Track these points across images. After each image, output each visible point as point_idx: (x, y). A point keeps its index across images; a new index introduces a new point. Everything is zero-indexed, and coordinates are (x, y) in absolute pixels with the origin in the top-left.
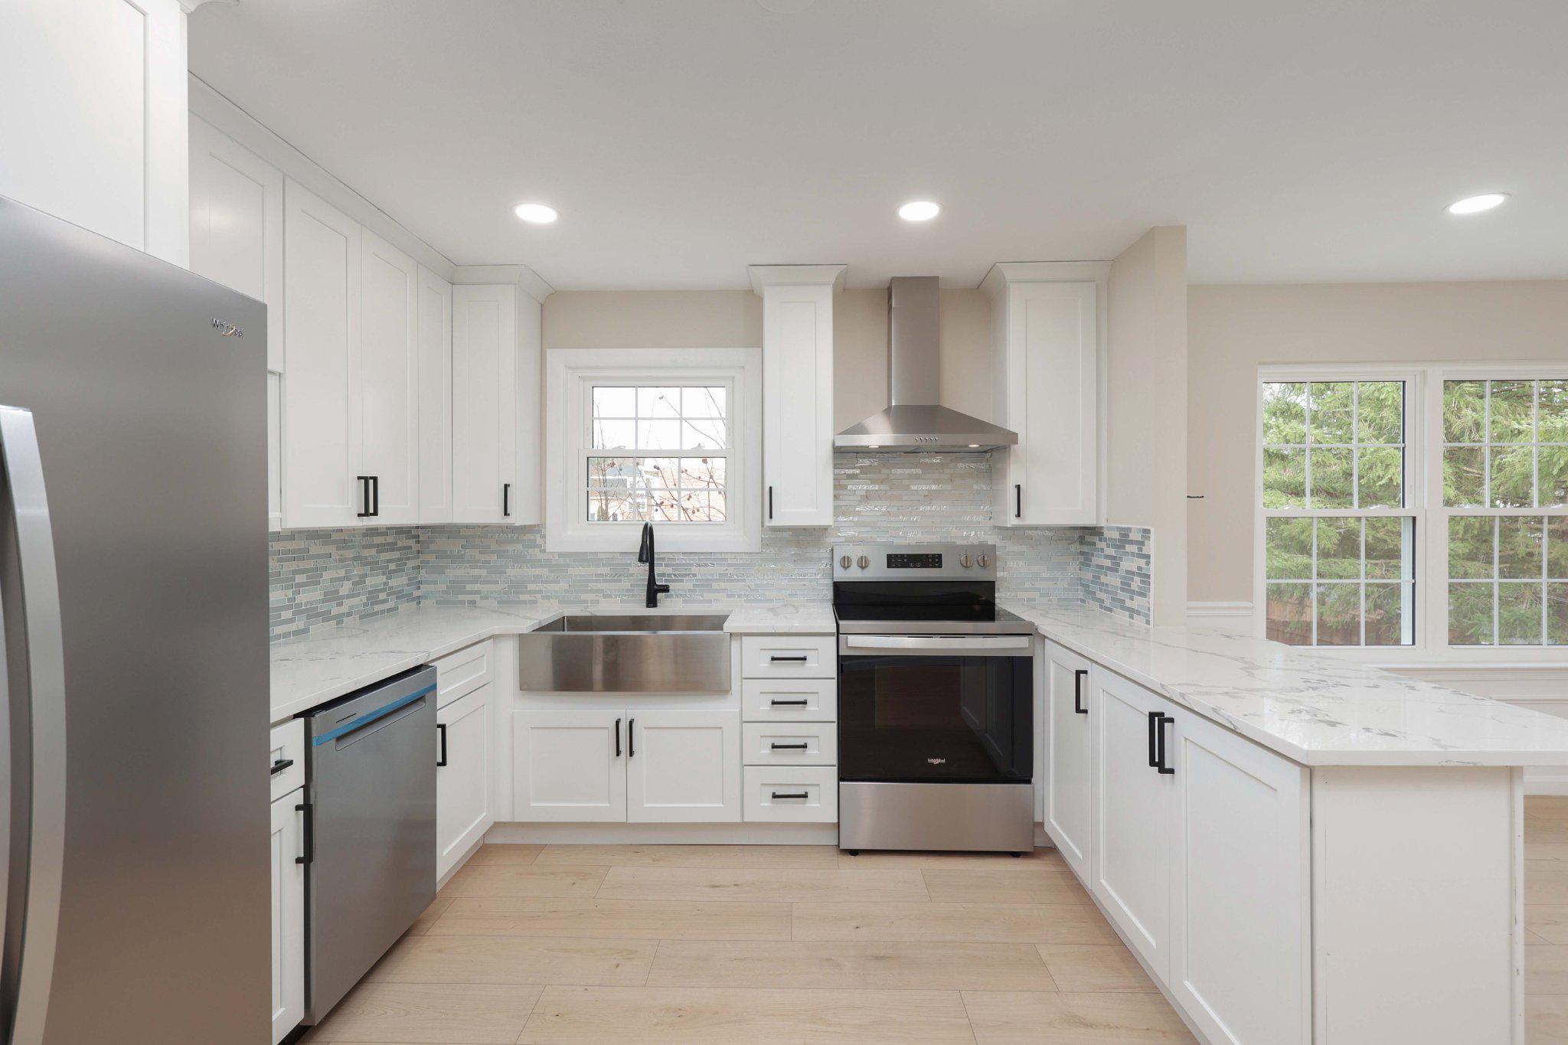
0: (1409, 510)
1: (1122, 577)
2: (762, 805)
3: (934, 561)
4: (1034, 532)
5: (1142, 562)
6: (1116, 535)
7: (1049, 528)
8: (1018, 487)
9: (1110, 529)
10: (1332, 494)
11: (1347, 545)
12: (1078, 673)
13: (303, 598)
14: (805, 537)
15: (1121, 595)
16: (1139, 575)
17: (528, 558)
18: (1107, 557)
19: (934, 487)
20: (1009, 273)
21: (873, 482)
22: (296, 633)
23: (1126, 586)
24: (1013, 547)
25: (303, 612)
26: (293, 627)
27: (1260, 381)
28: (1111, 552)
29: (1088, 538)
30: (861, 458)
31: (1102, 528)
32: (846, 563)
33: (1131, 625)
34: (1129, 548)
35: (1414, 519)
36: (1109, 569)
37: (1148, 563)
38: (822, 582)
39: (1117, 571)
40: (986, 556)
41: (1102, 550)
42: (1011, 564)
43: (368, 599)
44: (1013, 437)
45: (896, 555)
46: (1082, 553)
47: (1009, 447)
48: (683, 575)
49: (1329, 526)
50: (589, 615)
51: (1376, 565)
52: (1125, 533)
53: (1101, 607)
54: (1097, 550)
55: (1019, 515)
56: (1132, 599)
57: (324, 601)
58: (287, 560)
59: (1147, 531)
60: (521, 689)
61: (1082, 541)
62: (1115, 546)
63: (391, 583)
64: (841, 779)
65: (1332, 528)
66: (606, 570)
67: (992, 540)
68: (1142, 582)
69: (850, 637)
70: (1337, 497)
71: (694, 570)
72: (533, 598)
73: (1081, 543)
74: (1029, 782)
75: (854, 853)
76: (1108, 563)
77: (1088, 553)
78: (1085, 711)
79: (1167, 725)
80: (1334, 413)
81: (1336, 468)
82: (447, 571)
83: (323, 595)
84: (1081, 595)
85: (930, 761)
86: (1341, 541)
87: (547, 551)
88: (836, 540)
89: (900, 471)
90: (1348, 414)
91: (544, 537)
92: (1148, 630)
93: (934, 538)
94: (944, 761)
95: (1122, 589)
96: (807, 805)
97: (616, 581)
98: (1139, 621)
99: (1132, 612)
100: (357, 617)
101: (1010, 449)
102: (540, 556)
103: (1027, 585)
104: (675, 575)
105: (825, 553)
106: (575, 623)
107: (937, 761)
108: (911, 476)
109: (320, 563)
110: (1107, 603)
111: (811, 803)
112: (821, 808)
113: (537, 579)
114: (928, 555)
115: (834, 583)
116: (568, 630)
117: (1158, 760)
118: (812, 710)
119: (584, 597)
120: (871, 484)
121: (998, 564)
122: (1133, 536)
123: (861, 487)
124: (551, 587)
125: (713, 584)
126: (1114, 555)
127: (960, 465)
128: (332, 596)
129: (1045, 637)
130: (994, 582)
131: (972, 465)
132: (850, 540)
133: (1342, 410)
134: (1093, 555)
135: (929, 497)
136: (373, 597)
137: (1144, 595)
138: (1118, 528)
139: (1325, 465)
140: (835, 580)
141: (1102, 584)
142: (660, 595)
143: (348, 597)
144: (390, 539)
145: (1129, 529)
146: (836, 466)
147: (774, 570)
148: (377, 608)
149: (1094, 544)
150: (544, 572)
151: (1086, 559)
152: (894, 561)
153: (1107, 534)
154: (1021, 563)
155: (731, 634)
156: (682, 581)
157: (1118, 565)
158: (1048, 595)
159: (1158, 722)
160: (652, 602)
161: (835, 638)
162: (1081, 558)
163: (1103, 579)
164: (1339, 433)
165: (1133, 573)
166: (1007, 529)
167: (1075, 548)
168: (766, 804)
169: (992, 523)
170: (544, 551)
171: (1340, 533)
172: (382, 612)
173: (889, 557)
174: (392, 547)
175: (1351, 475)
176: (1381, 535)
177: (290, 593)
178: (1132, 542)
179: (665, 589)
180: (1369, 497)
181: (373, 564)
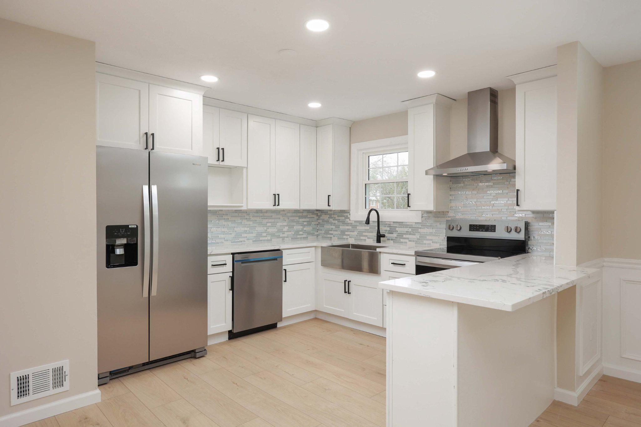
3: (492, 228)
13: (270, 230)
17: (346, 222)
19: (499, 192)
22: (268, 240)
25: (270, 234)
26: (266, 238)
32: (450, 228)
43: (294, 233)
45: (474, 225)
48: (393, 231)
57: (277, 232)
58: (265, 219)
60: (321, 266)
63: (305, 229)
71: (397, 229)
72: (347, 237)
82: (325, 226)
83: (277, 230)
89: (483, 184)
91: (350, 214)
100: (290, 238)
102: (349, 222)
108: (487, 186)
109: (276, 221)
113: (348, 230)
114: (489, 225)
120: (469, 191)
123: (465, 192)
124: (352, 233)
125: (404, 235)
128: (280, 231)
135: (496, 197)
136: (297, 232)
140: (447, 236)
142: (381, 238)
143: (287, 232)
144: (305, 214)
148: (298, 236)
150: (350, 227)
152: (473, 228)
155: (379, 252)
156: (391, 233)
160: (379, 241)
161: (415, 257)
170: (350, 220)
172: (301, 238)
173: (470, 226)
174: (305, 217)
177: (265, 228)
179: (384, 236)
181: (298, 222)
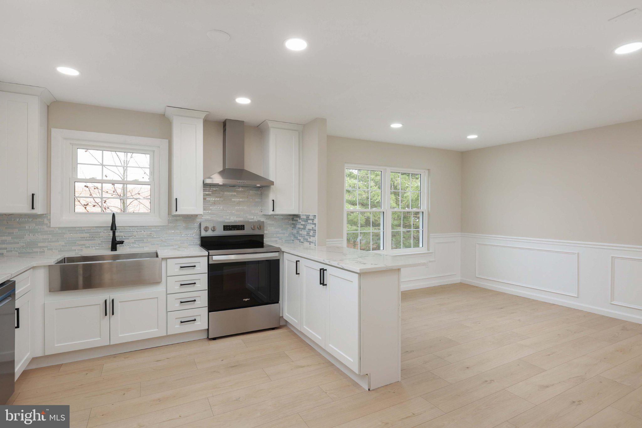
0: (382, 210)
1: (307, 231)
2: (176, 327)
3: (241, 227)
4: (277, 216)
5: (313, 226)
6: (305, 217)
7: (282, 215)
8: (273, 201)
9: (302, 215)
10: (363, 205)
11: (367, 223)
12: (297, 261)
14: (189, 218)
15: (307, 237)
16: (313, 230)
17: (39, 230)
18: (302, 225)
19: (241, 200)
20: (270, 124)
21: (217, 197)
23: (308, 234)
24: (269, 222)
27: (345, 168)
28: (303, 223)
29: (295, 219)
30: (212, 188)
31: (300, 215)
32: (206, 229)
33: (310, 246)
34: (309, 221)
35: (384, 212)
36: (302, 229)
37: (315, 226)
38: (195, 237)
39: (305, 229)
40: (261, 225)
41: (300, 222)
42: (269, 228)
44: (272, 183)
45: (227, 226)
46: (293, 224)
47: (270, 186)
48: (129, 236)
49: (362, 216)
50: (80, 256)
51: (375, 229)
52: (308, 217)
53: (299, 242)
54: (298, 222)
55: (273, 210)
56: (310, 238)
59: (315, 216)
60: (50, 291)
61: (293, 219)
62: (304, 221)
64: (209, 311)
65: (363, 217)
66: (88, 235)
67: (262, 219)
68: (313, 232)
69: (214, 257)
70: (365, 206)
71: (135, 233)
72: (42, 250)
73: (292, 220)
74: (278, 303)
75: (214, 339)
76: (302, 227)
77: (295, 224)
78: (299, 274)
79: (325, 271)
80: (364, 177)
81: (365, 196)
84: (292, 238)
85: (244, 300)
86: (366, 221)
87: (51, 226)
88: (201, 220)
89: (228, 193)
90: (368, 177)
91: (49, 220)
92: (315, 248)
93: (241, 219)
94: (249, 299)
95: (307, 235)
96: (195, 324)
97: (91, 240)
98: (312, 245)
99: (310, 242)
101: (270, 187)
102: (47, 229)
103: (275, 235)
104: (125, 236)
105: (196, 225)
106: (70, 260)
107: (246, 300)
108: (232, 195)
110: (302, 240)
111: (197, 323)
112: (202, 324)
113: (45, 240)
114: (239, 225)
115: (201, 237)
116: (67, 263)
117: (322, 283)
118: (198, 286)
119: (73, 248)
120: (216, 198)
121: (265, 228)
122: (310, 218)
123: (212, 199)
125: (145, 240)
126: (304, 224)
127: (251, 192)
129: (283, 252)
130: (263, 235)
131: (255, 192)
132: (207, 220)
133: (366, 176)
134: (297, 224)
135: (239, 203)
137: (314, 236)
138: (306, 215)
139: (361, 195)
140: (202, 236)
141: (300, 234)
142: (118, 245)
145: (309, 215)
146: (204, 190)
147: (173, 233)
149: (297, 220)
150: (49, 237)
151: (294, 226)
152: (226, 228)
153: (302, 217)
154: (272, 228)
155: (162, 258)
156: (129, 239)
157: (306, 227)
158: (281, 239)
159: (322, 271)
160: (114, 248)
161: (207, 258)
162: (293, 226)
163: (300, 232)
164: (365, 183)
165: (310, 230)
166: (269, 215)
167: (291, 222)
168: (178, 326)
169: (262, 213)
171: (365, 218)
173: (224, 226)
175: (369, 198)
176: (376, 219)
178: (310, 219)
179: (122, 242)
180: (373, 206)
